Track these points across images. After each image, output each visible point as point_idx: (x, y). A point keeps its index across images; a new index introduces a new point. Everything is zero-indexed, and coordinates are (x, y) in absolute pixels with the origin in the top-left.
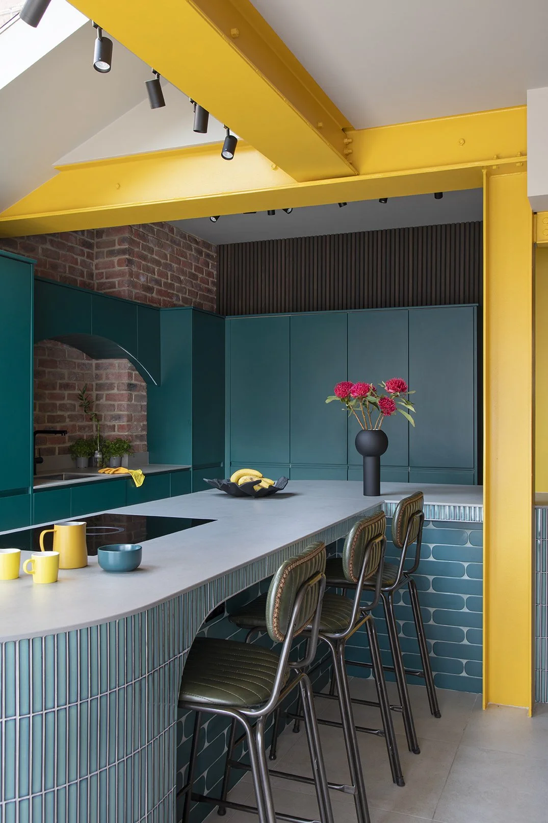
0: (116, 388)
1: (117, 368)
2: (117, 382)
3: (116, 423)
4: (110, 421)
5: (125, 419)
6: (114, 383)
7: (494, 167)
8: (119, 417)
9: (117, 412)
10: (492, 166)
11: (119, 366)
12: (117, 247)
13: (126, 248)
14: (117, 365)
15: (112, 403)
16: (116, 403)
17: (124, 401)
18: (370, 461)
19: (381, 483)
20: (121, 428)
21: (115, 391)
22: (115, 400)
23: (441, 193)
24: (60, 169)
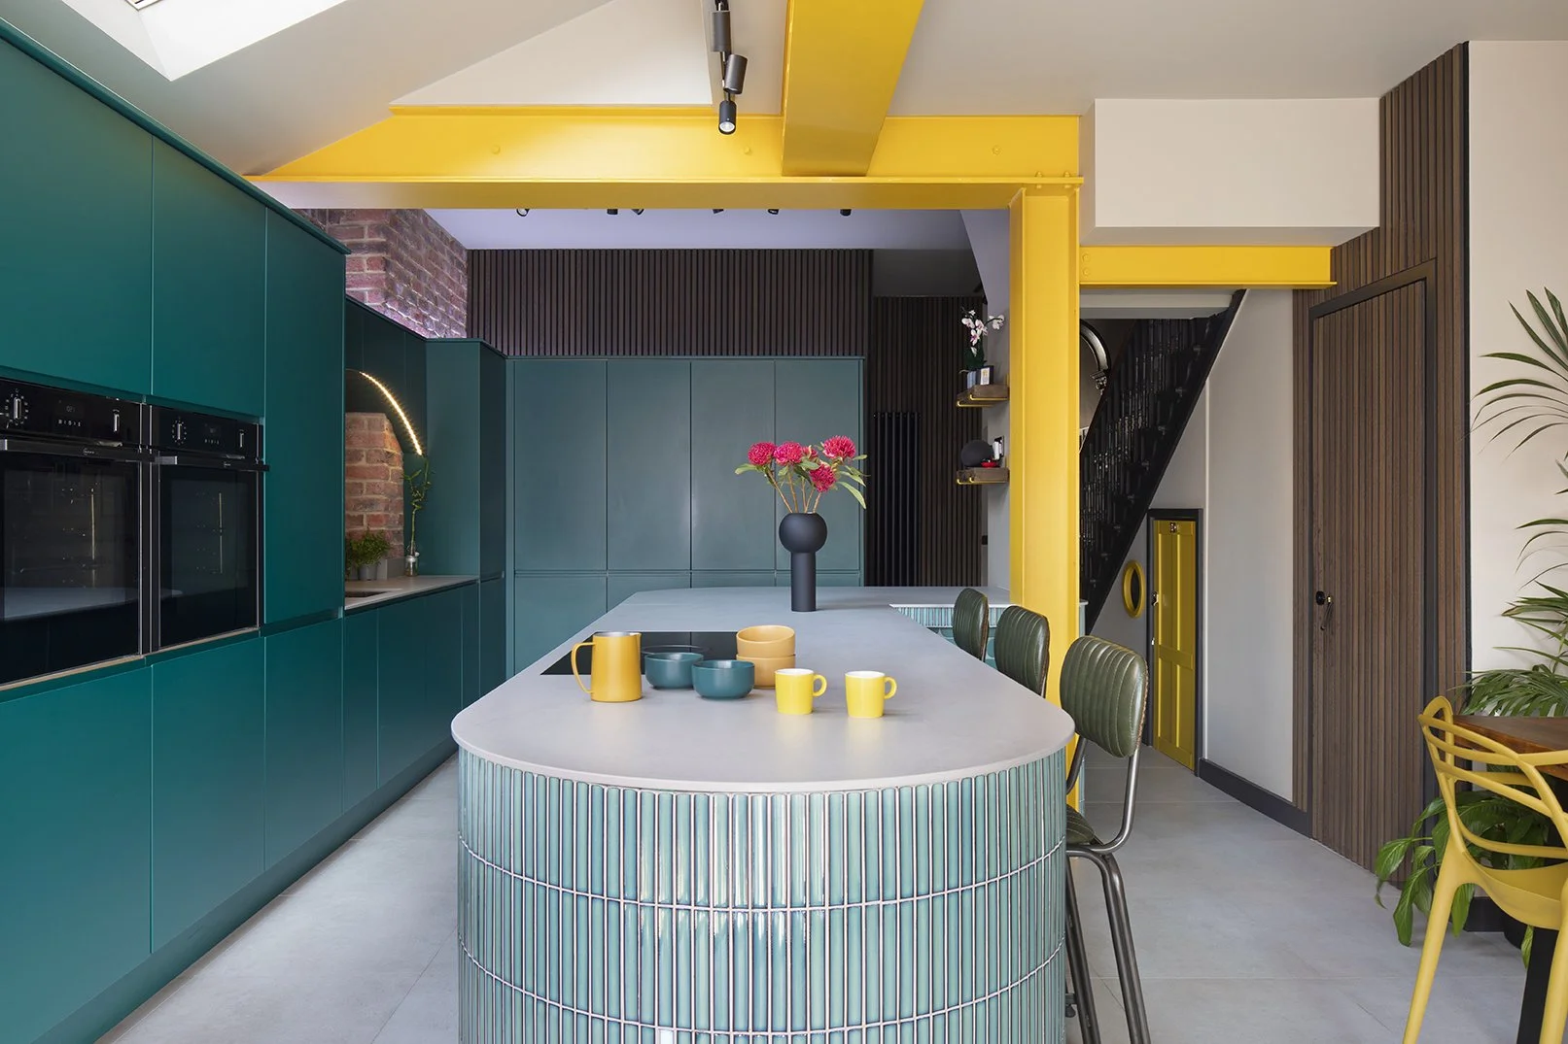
0: (364, 459)
1: (366, 427)
2: (367, 449)
3: (366, 513)
4: (354, 510)
5: (382, 507)
6: (362, 451)
7: (1039, 187)
8: (371, 504)
9: (366, 496)
10: (1036, 185)
11: (369, 425)
12: (366, 239)
13: (382, 243)
14: (366, 422)
15: (358, 481)
16: (365, 482)
17: (377, 478)
18: (802, 558)
19: (817, 588)
20: (375, 519)
21: (363, 463)
22: (365, 478)
23: (850, 210)
24: (396, 112)
